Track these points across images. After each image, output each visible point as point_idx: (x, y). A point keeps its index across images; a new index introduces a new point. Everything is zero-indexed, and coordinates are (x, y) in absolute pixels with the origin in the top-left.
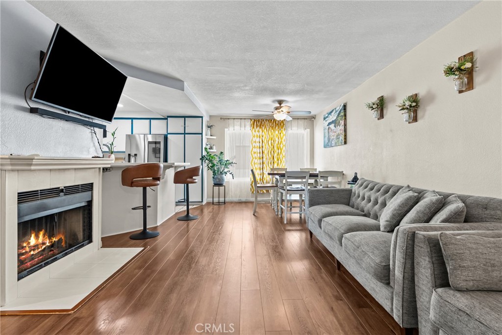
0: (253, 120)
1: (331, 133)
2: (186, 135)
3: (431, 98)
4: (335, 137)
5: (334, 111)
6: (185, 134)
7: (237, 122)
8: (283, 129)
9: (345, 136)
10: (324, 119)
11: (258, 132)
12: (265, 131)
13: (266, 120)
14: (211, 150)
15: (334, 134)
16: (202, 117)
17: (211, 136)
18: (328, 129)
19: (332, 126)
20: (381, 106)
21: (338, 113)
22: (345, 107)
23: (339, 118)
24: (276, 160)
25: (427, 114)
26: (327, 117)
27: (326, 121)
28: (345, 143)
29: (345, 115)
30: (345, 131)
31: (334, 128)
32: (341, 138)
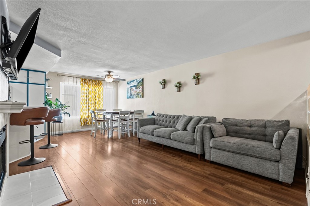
0: (82, 79)
1: (133, 92)
2: (29, 85)
3: (186, 84)
4: (136, 94)
5: (135, 81)
6: (28, 83)
7: (71, 79)
8: (101, 86)
9: (143, 94)
10: (127, 84)
11: (85, 87)
12: (90, 86)
13: (91, 80)
14: (49, 97)
15: (135, 92)
16: (45, 72)
17: (48, 86)
18: (131, 89)
19: (134, 88)
20: (164, 83)
21: (138, 82)
22: (143, 80)
23: (139, 85)
24: (96, 104)
25: (184, 90)
26: (130, 83)
27: (129, 85)
28: (143, 97)
29: (143, 84)
30: (143, 91)
31: (135, 89)
32: (140, 95)
